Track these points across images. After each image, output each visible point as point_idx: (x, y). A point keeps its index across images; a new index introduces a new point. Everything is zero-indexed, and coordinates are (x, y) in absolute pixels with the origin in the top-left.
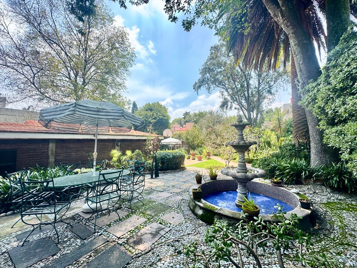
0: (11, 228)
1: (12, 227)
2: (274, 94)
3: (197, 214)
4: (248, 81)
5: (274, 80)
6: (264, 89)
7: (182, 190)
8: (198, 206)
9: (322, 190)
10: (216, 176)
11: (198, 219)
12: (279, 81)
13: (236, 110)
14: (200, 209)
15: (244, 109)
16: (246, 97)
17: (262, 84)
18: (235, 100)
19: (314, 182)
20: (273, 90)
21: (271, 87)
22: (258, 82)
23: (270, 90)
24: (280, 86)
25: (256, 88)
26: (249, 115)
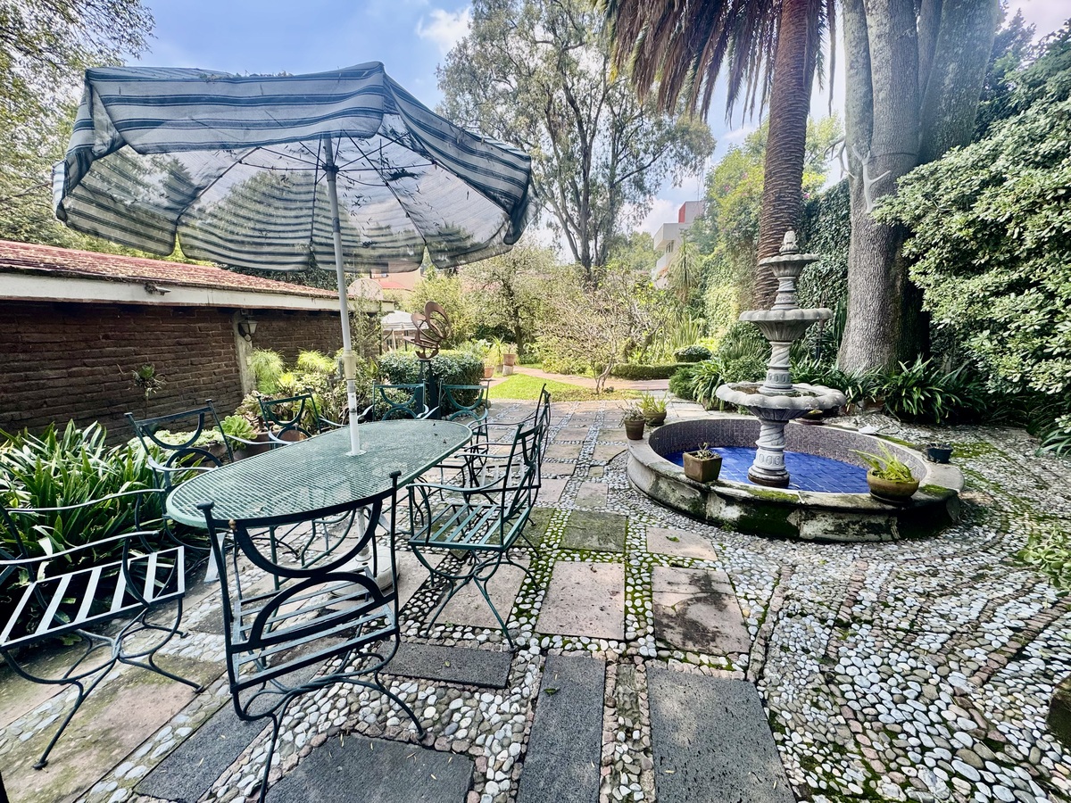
0: (39, 768)
1: (43, 764)
2: (649, 192)
3: (722, 521)
4: (588, 141)
5: (651, 148)
6: (628, 172)
7: (573, 466)
8: (719, 498)
9: (885, 423)
10: (664, 415)
11: (729, 532)
12: (665, 154)
13: (551, 230)
14: (727, 505)
15: (571, 229)
16: (577, 194)
17: (621, 156)
18: (549, 199)
19: (866, 407)
20: (649, 179)
21: (644, 171)
22: (613, 151)
23: (642, 180)
24: (666, 170)
25: (607, 167)
26: (586, 247)
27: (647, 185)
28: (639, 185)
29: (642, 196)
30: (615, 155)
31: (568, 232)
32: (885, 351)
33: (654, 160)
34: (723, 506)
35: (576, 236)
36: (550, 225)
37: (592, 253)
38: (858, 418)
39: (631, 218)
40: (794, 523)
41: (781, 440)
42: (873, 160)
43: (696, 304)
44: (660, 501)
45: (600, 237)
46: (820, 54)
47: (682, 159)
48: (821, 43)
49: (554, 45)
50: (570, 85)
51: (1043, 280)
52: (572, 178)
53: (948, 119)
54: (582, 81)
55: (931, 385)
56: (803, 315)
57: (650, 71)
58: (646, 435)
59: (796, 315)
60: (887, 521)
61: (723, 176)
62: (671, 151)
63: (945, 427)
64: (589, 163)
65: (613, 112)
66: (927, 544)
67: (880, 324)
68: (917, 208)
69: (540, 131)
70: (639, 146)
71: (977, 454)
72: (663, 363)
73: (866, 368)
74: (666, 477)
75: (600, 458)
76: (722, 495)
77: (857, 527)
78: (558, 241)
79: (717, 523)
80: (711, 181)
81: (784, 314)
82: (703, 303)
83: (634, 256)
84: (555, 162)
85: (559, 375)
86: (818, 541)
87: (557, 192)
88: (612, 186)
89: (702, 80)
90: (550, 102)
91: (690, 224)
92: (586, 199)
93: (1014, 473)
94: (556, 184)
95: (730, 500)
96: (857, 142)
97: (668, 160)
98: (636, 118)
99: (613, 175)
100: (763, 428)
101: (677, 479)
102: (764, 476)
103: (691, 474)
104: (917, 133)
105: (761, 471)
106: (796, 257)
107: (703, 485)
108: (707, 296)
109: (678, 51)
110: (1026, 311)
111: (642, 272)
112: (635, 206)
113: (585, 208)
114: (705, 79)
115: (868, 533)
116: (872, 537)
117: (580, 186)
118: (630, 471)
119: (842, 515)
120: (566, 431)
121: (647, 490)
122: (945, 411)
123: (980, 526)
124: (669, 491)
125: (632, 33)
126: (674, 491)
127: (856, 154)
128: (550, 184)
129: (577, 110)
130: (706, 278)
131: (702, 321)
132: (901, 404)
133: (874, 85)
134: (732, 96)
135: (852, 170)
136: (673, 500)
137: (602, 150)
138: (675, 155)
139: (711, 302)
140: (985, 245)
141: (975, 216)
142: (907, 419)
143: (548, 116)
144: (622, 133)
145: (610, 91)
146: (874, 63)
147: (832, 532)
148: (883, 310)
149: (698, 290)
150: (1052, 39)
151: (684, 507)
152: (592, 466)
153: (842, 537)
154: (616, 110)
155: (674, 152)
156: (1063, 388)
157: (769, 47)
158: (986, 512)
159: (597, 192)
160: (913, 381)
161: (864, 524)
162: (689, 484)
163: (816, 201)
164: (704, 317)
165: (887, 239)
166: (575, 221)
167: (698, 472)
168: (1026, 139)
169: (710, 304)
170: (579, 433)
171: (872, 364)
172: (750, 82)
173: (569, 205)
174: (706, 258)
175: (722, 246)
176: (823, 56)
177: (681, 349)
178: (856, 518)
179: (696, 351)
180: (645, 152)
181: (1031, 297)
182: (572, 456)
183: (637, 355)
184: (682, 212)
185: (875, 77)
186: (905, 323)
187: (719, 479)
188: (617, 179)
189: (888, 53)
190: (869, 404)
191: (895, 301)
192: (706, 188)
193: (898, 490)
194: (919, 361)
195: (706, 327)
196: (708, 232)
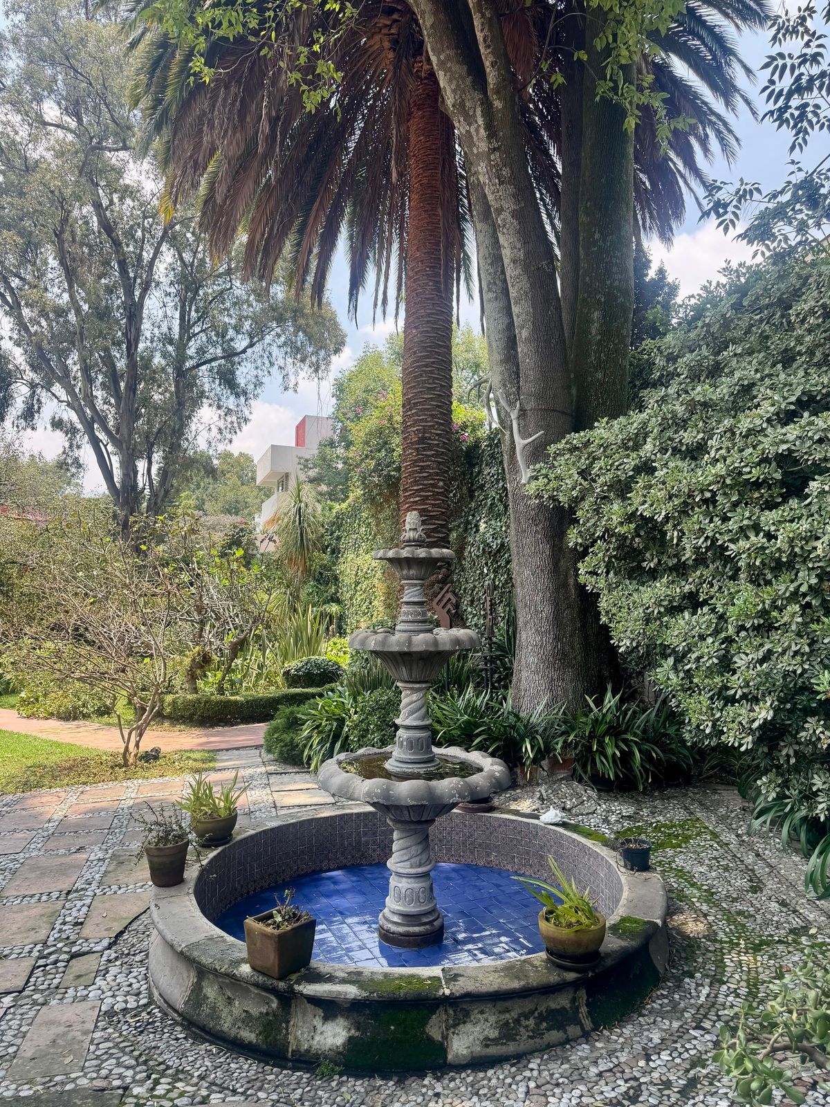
2: (245, 393)
3: (317, 1056)
4: (137, 293)
5: (247, 325)
6: (208, 356)
7: (27, 964)
8: (309, 1007)
9: (579, 796)
10: (232, 820)
11: (331, 1079)
12: (268, 339)
13: (59, 434)
14: (326, 1019)
15: (101, 435)
16: (114, 376)
17: (197, 329)
18: (60, 380)
19: (551, 772)
20: (244, 374)
21: (236, 359)
22: (182, 318)
23: (233, 373)
24: (272, 364)
25: (171, 342)
26: (130, 471)
27: (241, 381)
28: (228, 379)
29: (232, 398)
30: (185, 326)
31: (95, 442)
32: (567, 678)
33: (251, 345)
34: (317, 1022)
35: (110, 448)
36: (57, 424)
37: (141, 481)
38: (543, 789)
39: (215, 431)
40: (437, 1036)
41: (424, 857)
42: (523, 413)
43: (325, 579)
44: (203, 1029)
45: (157, 457)
46: (466, 254)
47: (295, 350)
48: (466, 240)
49: (78, 136)
50: (105, 202)
51: (711, 598)
52: (106, 350)
53: (600, 375)
54: (129, 201)
55: (625, 732)
56: (436, 642)
57: (228, 221)
58: (192, 873)
59: (426, 643)
60: (574, 1000)
61: (358, 387)
62: (279, 336)
63: (650, 795)
64: (138, 331)
65: (181, 259)
66: (627, 1031)
67: (557, 638)
68: (574, 488)
69: (45, 263)
70: (227, 320)
71: (687, 839)
72: (264, 691)
73: (547, 705)
74: (215, 973)
75: (97, 934)
76: (315, 1001)
77: (531, 1022)
78: (76, 453)
79: (308, 1062)
80: (342, 391)
81: (410, 641)
82: (336, 579)
83: (226, 490)
84: (72, 317)
85: (53, 723)
86: (479, 1063)
87: (75, 369)
88: (181, 373)
89: (310, 252)
90: (65, 221)
91: (311, 450)
92: (132, 388)
93: (726, 869)
94: (75, 356)
95: (330, 1008)
96: (505, 385)
97: (274, 350)
98: (220, 276)
99: (181, 357)
100: (396, 835)
101: (233, 977)
102: (401, 929)
103: (259, 963)
104: (569, 387)
105: (396, 919)
106: (422, 553)
107: (282, 985)
108: (342, 567)
109: (272, 203)
110: (702, 638)
111: (239, 519)
112: (221, 412)
113: (130, 405)
114: (315, 251)
115: (548, 1029)
116: (554, 1036)
117: (121, 364)
118: (153, 962)
119: (508, 1004)
120: (34, 869)
121: (180, 1005)
122: (647, 771)
123: (692, 976)
124: (221, 1004)
125: (196, 162)
126: (230, 1001)
127: (503, 403)
128: (63, 354)
129: (117, 244)
130: (339, 538)
131: (334, 608)
132: (594, 762)
133: (515, 318)
134: (356, 281)
135: (502, 422)
136: (226, 1025)
137: (161, 313)
138: (285, 344)
139: (347, 580)
140: (651, 544)
141: (634, 509)
142: (606, 787)
143: (61, 242)
144: (196, 293)
145: (177, 227)
146: (513, 293)
147: (495, 1041)
148: (557, 619)
149: (326, 557)
150: (693, 301)
151: (249, 1035)
152: (74, 956)
153: (511, 1048)
154: (187, 256)
155: (283, 339)
156: (754, 743)
157: (401, 228)
158: (699, 948)
159: (153, 379)
160: (604, 728)
161: (541, 1014)
162: (256, 985)
163: (476, 445)
164: (338, 601)
165: (550, 520)
166: (111, 423)
167: (271, 958)
168: (670, 422)
169: (347, 581)
170: (63, 870)
171: (554, 699)
172: (380, 270)
173: (99, 394)
174: (337, 507)
175: (357, 493)
176: (469, 257)
177: (293, 665)
178: (528, 1005)
179: (318, 666)
180: (237, 329)
181: (703, 618)
182: (34, 937)
183: (213, 677)
184: (301, 429)
185: (515, 310)
186: (586, 638)
187: (314, 963)
188: (188, 364)
189: (525, 284)
190: (555, 764)
191: (569, 606)
192: (334, 401)
193: (578, 944)
194: (609, 695)
195: (341, 618)
196: (340, 466)
